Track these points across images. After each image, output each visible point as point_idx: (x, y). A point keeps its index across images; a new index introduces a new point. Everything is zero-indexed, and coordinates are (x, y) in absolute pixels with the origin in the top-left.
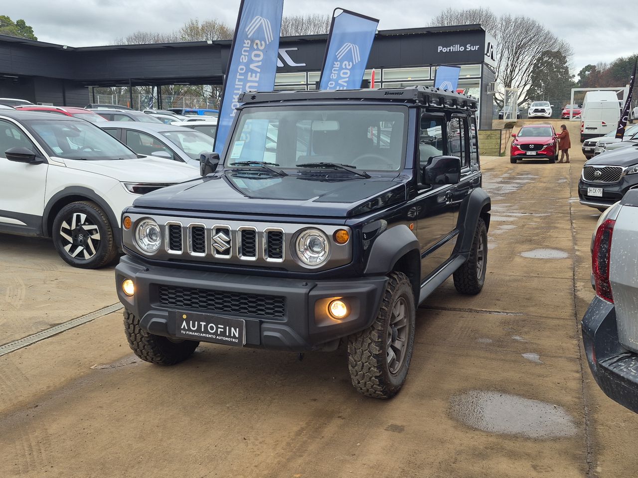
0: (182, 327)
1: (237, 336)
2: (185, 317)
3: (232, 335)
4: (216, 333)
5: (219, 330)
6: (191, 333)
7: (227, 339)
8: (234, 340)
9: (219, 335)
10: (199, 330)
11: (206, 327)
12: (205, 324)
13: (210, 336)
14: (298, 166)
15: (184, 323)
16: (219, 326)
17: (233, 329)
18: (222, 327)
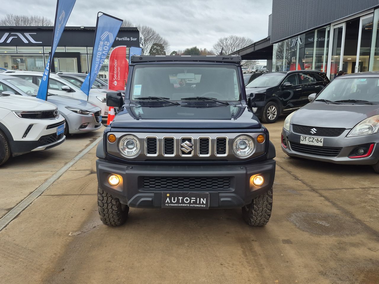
0: (166, 202)
1: (205, 203)
2: (168, 195)
3: (201, 203)
4: (190, 203)
5: (192, 201)
6: (172, 205)
7: (197, 205)
8: (202, 206)
9: (192, 204)
10: (178, 202)
11: (183, 200)
12: (182, 198)
13: (185, 205)
14: (181, 99)
15: (168, 199)
16: (192, 198)
17: (202, 199)
18: (195, 198)
